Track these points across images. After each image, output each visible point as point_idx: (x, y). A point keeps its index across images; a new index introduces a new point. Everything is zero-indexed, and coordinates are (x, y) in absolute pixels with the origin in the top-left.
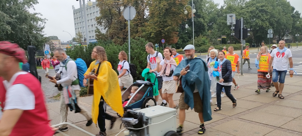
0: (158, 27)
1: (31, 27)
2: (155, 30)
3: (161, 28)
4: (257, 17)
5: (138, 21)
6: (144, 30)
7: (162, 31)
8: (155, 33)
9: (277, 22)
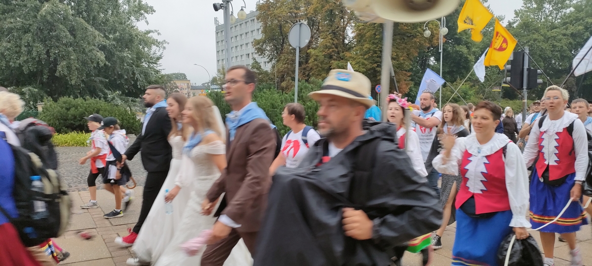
1: (139, 56)
2: (364, 66)
3: (376, 62)
5: (332, 49)
7: (378, 69)
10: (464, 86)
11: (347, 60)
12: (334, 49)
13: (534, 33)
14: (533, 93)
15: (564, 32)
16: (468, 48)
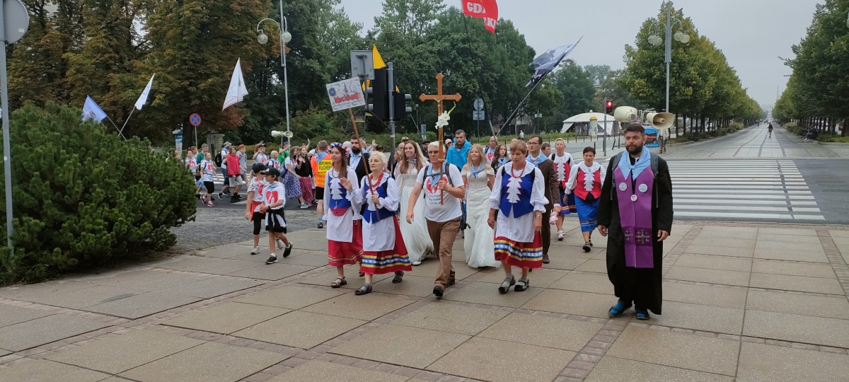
0: (177, 76)
2: (167, 84)
3: (188, 79)
4: (453, 66)
5: (109, 55)
6: (129, 81)
7: (190, 88)
8: (167, 96)
9: (500, 82)
10: (319, 116)
11: (137, 73)
12: (112, 55)
13: (398, 48)
14: (403, 124)
15: (430, 48)
16: (321, 63)
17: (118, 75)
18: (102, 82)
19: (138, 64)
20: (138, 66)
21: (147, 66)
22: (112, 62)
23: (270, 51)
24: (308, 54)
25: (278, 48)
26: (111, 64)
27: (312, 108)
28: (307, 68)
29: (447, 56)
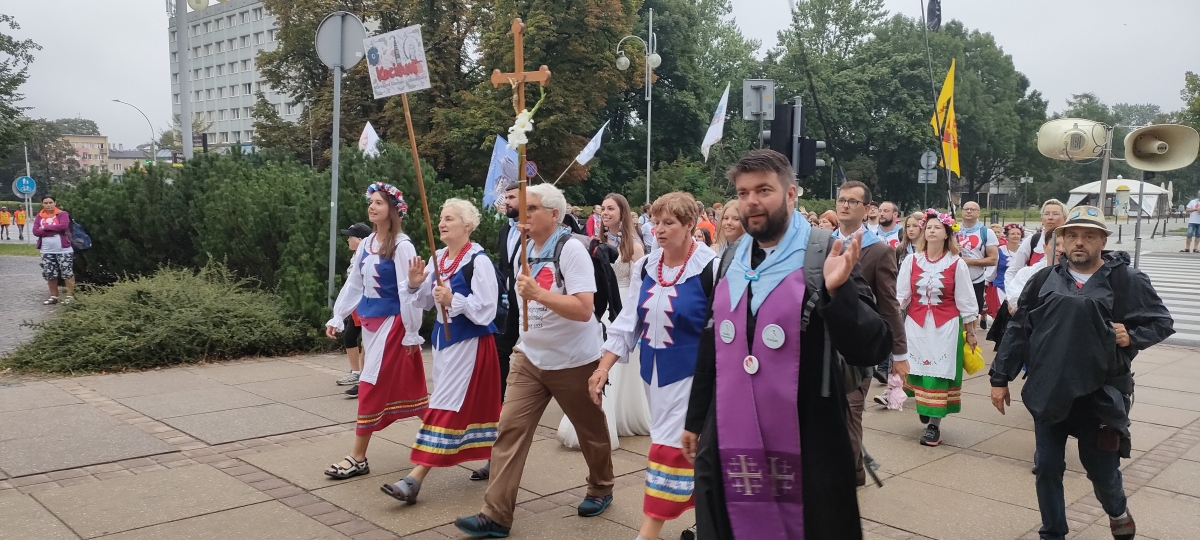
2: (500, 122)
4: (893, 102)
5: (434, 84)
6: (455, 119)
10: (690, 170)
11: (466, 108)
12: (438, 84)
13: (809, 76)
15: (859, 76)
16: (698, 96)
17: (443, 111)
18: (425, 118)
19: (467, 96)
20: (467, 99)
21: (477, 99)
22: (436, 93)
23: (631, 79)
24: (680, 83)
25: (643, 76)
26: (435, 96)
27: (681, 158)
28: (678, 103)
29: (884, 88)
